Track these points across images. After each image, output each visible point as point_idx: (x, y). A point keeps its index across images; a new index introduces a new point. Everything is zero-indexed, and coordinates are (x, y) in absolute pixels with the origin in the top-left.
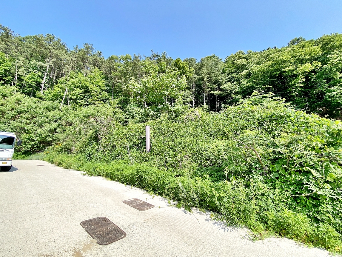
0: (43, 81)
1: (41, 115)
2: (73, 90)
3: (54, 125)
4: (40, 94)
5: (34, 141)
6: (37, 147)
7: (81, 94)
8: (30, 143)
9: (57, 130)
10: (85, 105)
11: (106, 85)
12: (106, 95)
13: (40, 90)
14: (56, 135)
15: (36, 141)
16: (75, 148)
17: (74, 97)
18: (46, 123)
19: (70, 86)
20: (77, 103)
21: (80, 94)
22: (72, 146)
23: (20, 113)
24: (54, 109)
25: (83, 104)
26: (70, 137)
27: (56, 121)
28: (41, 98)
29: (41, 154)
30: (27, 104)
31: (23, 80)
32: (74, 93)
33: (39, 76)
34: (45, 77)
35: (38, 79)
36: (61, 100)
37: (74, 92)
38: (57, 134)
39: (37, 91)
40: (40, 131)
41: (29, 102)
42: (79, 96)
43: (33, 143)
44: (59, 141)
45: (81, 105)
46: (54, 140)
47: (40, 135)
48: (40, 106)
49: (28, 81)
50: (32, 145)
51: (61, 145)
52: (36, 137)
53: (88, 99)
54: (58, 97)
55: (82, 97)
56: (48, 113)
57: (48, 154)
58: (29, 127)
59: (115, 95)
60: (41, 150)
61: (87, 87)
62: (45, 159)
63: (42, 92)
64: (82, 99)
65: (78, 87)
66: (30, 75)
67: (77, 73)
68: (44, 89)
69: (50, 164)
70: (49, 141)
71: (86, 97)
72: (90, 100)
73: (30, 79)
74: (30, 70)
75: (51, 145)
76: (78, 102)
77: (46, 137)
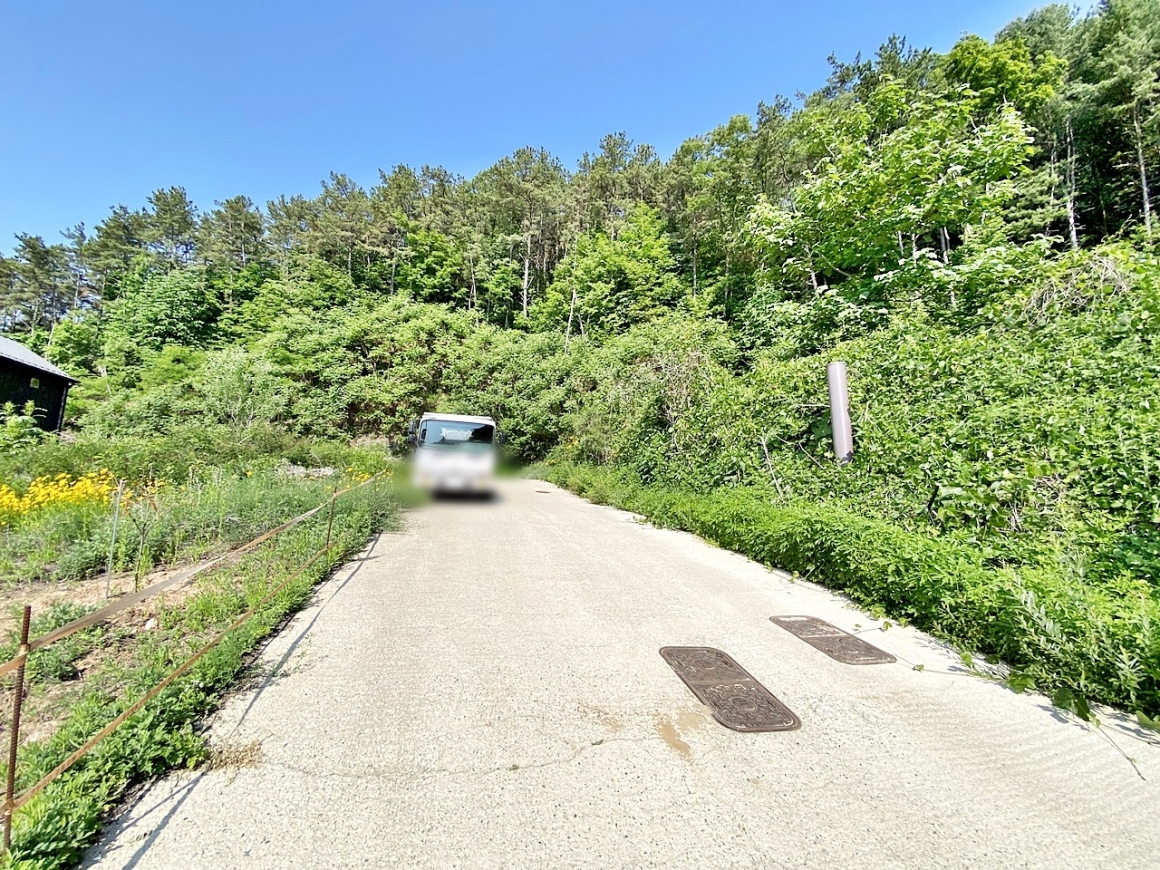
0: (524, 284)
1: (530, 369)
2: (590, 289)
3: (557, 393)
4: (521, 318)
5: (524, 434)
6: (531, 449)
7: (609, 298)
8: (517, 441)
9: (565, 405)
10: (621, 326)
11: (674, 249)
12: (675, 282)
13: (521, 308)
14: (566, 418)
15: (529, 436)
16: (611, 451)
17: (593, 311)
18: (542, 388)
19: (581, 281)
20: (601, 326)
21: (606, 296)
22: (603, 446)
23: (492, 371)
24: (553, 350)
25: (616, 325)
26: (596, 420)
27: (560, 381)
28: (525, 329)
29: (540, 465)
30: (502, 348)
31: (487, 290)
32: (590, 297)
33: (514, 272)
34: (526, 272)
35: (513, 279)
36: (565, 323)
37: (591, 295)
38: (565, 414)
39: (515, 312)
40: (532, 410)
41: (504, 340)
42: (604, 303)
43: (523, 439)
44: (572, 432)
45: (612, 329)
46: (561, 431)
47: (534, 420)
48: (525, 348)
49: (497, 290)
50: (522, 445)
51: (578, 443)
52: (527, 425)
53: (627, 306)
54: (557, 318)
55: (612, 305)
56: (544, 364)
57: (553, 464)
58: (511, 402)
59: (703, 275)
60: (540, 457)
61: (621, 271)
62: (549, 478)
63: (525, 312)
64: (612, 310)
65: (600, 277)
66: (498, 275)
67: (594, 236)
68: (529, 303)
69: (561, 490)
70: (552, 434)
71: (622, 303)
72: (634, 309)
73: (499, 284)
74: (496, 262)
75: (558, 444)
76: (603, 322)
77: (546, 424)
